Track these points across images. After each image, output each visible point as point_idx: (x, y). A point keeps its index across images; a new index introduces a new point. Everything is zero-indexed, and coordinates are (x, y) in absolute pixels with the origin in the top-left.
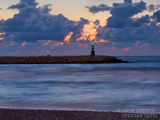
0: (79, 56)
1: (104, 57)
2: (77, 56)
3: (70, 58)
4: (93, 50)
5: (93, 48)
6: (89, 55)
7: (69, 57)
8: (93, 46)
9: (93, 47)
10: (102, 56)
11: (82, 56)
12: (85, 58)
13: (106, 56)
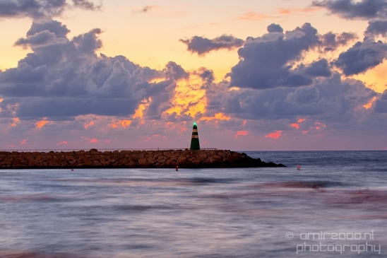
0: (163, 151)
1: (220, 154)
2: (159, 151)
3: (143, 155)
4: (196, 137)
5: (196, 134)
6: (187, 149)
7: (140, 152)
8: (195, 127)
9: (195, 131)
10: (217, 152)
11: (171, 151)
12: (178, 154)
13: (226, 151)
